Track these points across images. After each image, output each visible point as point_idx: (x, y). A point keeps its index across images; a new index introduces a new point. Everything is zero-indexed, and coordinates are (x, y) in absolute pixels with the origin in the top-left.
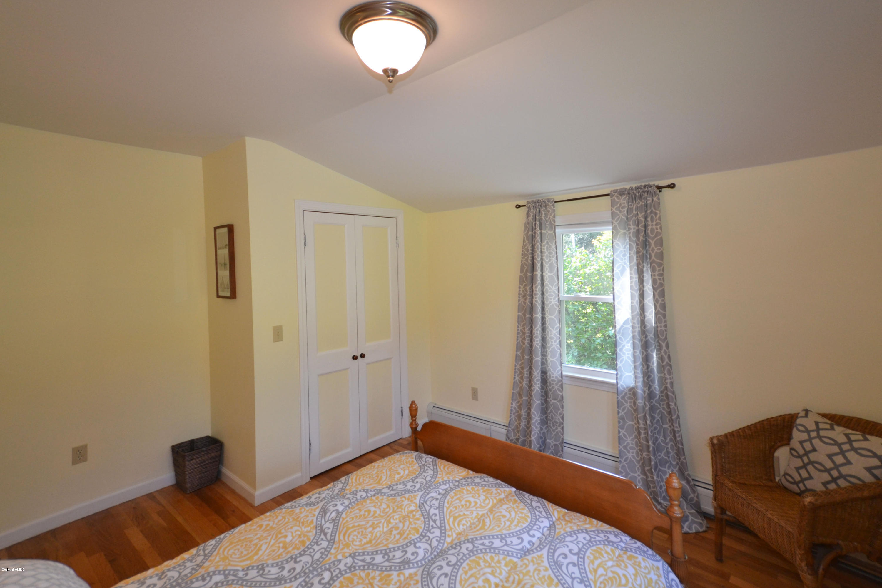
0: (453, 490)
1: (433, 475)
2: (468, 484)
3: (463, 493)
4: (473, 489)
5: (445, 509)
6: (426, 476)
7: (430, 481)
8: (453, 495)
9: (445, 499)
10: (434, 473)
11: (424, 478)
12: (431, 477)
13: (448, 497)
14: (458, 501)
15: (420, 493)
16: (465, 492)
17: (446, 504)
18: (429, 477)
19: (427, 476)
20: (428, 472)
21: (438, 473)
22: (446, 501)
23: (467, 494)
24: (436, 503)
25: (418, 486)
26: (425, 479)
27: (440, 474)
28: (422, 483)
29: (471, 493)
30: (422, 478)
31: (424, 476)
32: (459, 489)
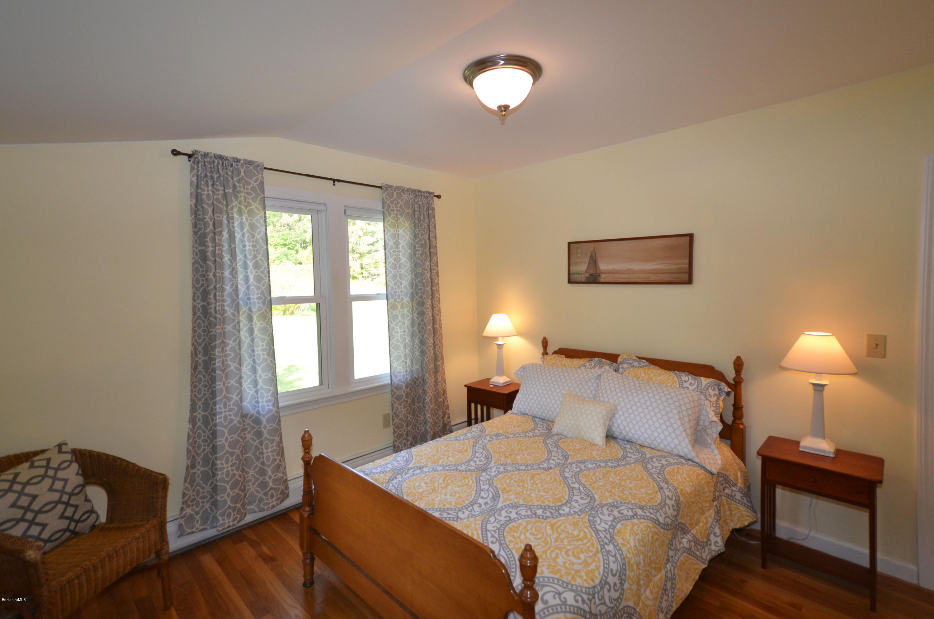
0: (465, 506)
1: (487, 523)
2: (448, 510)
3: (456, 503)
4: (444, 505)
5: (475, 489)
6: (496, 523)
7: (490, 517)
8: (466, 501)
9: (474, 498)
10: (486, 526)
11: (497, 520)
12: (490, 521)
13: (471, 500)
14: (462, 496)
15: (499, 505)
16: (453, 503)
17: (474, 493)
18: (492, 521)
19: (494, 522)
20: (494, 527)
21: (480, 526)
22: (473, 496)
23: (451, 502)
24: (483, 494)
25: (504, 513)
26: (496, 518)
27: (478, 524)
28: (500, 515)
29: (448, 503)
30: (500, 521)
31: (497, 523)
32: (459, 506)
